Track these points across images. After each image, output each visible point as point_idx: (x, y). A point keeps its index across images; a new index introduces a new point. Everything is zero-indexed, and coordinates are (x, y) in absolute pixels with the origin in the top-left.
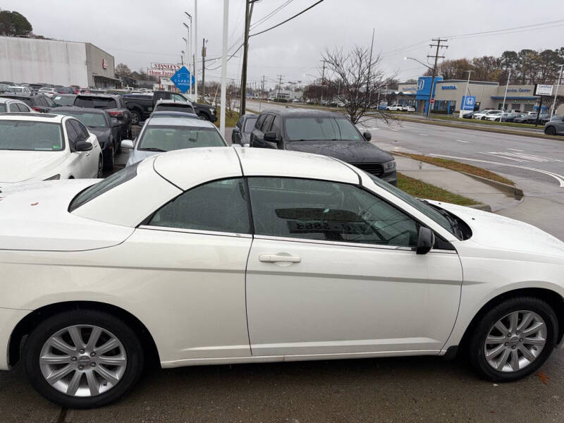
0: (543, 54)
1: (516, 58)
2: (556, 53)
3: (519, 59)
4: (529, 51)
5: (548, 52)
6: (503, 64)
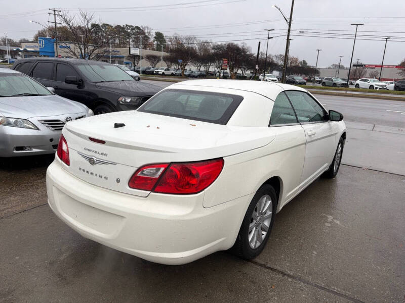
0: (116, 27)
1: (100, 29)
2: (123, 28)
3: (102, 30)
4: (107, 25)
5: (119, 27)
6: (93, 33)
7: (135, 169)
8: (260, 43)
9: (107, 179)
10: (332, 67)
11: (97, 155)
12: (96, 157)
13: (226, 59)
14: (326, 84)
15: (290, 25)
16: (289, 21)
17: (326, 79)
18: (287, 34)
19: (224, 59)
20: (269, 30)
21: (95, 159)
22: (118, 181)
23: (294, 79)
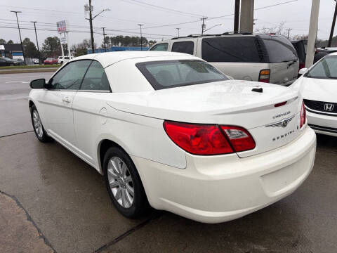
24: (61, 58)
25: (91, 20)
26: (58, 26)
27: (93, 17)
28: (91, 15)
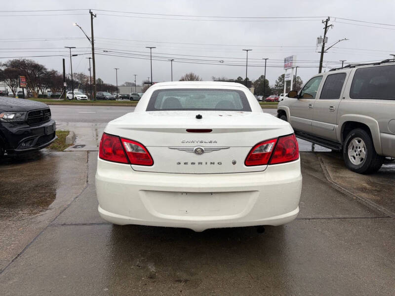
7: (249, 149)
8: (64, 60)
9: (221, 164)
10: (125, 85)
11: (203, 144)
12: (203, 146)
13: (23, 77)
14: (134, 99)
15: (93, 44)
16: (91, 39)
17: (132, 94)
18: (92, 52)
19: (21, 77)
20: (70, 48)
21: (203, 148)
22: (234, 163)
23: (103, 95)
24: (282, 96)
25: (323, 52)
26: (285, 62)
27: (325, 49)
28: (323, 48)
